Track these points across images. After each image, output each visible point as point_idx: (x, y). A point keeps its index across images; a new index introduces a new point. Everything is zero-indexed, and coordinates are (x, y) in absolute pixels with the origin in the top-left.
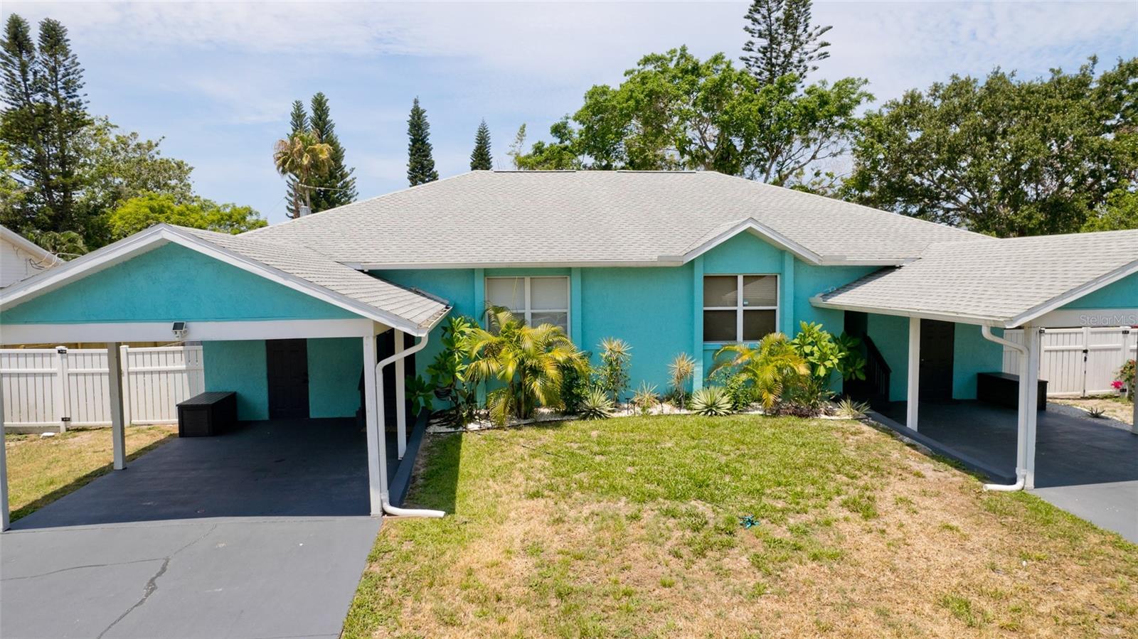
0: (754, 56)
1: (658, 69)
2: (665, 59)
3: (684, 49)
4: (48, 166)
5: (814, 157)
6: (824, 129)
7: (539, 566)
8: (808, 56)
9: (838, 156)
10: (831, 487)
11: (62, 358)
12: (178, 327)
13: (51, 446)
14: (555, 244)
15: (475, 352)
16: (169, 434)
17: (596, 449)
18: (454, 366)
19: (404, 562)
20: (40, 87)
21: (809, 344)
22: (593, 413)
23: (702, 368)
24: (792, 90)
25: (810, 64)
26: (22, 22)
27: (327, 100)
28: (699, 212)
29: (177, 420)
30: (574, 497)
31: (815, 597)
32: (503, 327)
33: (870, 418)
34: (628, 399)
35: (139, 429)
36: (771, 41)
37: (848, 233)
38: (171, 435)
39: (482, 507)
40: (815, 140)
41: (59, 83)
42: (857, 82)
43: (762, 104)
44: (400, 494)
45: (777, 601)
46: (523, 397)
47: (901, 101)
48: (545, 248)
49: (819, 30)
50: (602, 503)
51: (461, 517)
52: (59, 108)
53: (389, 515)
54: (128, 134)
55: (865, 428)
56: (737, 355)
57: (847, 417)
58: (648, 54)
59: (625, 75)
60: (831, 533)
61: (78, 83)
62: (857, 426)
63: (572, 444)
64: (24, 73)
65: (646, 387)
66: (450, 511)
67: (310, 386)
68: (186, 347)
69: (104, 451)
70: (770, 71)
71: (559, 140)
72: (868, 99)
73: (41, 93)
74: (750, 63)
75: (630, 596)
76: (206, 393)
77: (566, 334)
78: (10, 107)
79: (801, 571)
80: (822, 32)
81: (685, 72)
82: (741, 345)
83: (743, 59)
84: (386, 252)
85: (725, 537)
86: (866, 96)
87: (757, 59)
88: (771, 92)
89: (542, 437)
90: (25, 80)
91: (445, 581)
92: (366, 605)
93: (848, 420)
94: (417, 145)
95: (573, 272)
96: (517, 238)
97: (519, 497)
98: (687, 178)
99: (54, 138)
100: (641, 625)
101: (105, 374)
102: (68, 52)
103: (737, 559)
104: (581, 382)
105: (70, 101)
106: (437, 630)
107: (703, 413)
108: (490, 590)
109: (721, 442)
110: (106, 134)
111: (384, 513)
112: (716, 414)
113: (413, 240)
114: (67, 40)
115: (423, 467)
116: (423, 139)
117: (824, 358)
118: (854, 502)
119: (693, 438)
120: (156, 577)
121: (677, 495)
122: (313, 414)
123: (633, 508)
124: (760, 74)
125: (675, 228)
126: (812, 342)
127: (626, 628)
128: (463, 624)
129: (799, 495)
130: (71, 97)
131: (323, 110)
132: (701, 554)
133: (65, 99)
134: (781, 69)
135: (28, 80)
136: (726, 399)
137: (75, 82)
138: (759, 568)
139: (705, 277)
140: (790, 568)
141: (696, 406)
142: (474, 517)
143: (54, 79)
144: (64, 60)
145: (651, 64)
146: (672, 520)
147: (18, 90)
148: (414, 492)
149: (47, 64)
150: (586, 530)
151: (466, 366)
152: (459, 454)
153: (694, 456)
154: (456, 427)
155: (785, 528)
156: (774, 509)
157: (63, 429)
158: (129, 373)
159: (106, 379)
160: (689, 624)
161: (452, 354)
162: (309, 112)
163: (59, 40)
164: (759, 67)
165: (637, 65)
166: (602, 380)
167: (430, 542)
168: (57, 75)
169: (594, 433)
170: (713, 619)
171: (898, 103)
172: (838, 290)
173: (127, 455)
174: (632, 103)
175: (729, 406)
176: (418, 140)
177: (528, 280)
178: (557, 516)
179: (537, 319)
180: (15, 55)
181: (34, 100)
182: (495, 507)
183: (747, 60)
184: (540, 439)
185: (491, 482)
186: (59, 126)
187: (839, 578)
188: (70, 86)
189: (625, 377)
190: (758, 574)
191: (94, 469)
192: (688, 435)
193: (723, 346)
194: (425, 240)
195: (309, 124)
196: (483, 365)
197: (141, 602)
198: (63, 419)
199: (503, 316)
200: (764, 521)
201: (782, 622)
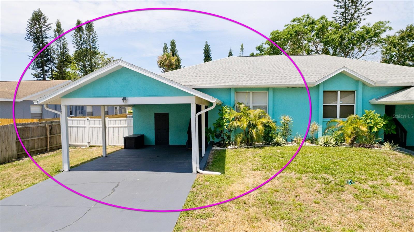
0: (338, 16)
1: (299, 23)
2: (301, 19)
3: (308, 15)
4: (87, 68)
5: (363, 55)
6: (368, 43)
7: (260, 193)
8: (362, 14)
9: (375, 54)
10: (386, 172)
11: (88, 121)
12: (124, 99)
13: (84, 150)
14: (262, 79)
15: (231, 119)
16: (121, 148)
17: (280, 155)
18: (223, 124)
19: (206, 189)
20: (85, 43)
21: (369, 119)
22: (277, 144)
23: (322, 128)
24: (354, 28)
25: (362, 18)
26: (81, 22)
27: (175, 42)
28: (320, 68)
29: (124, 144)
30: (272, 171)
31: (388, 213)
32: (242, 110)
33: (399, 150)
34: (291, 139)
35: (111, 147)
36: (346, 9)
37: (387, 74)
38: (122, 149)
39: (235, 172)
40: (364, 48)
41: (91, 41)
42: (384, 23)
43: (342, 34)
44: (203, 166)
45: (369, 212)
46: (249, 137)
47: (405, 30)
48: (259, 80)
49: (367, 3)
50: (284, 173)
51: (227, 175)
52: (90, 49)
53: (199, 173)
54: (111, 58)
55: (397, 153)
56: (338, 123)
57: (388, 149)
58: (294, 18)
59: (285, 26)
60: (390, 189)
61: (96, 41)
62: (393, 152)
63: (270, 154)
64: (81, 38)
65: (299, 135)
66: (223, 173)
67: (170, 133)
68: (127, 118)
69: (100, 152)
70: (345, 22)
71: (260, 52)
72: (389, 29)
73: (85, 45)
74: (336, 19)
75: (301, 206)
76: (134, 134)
77: (266, 112)
78: (76, 49)
79: (378, 202)
80: (368, 4)
81: (309, 24)
82: (339, 119)
83: (333, 18)
84: (198, 82)
85: (340, 187)
86: (389, 28)
87: (339, 17)
88: (345, 29)
89: (257, 151)
90: (81, 41)
91: (222, 196)
92: (192, 201)
93: (389, 150)
94: (207, 58)
95: (269, 89)
96: (247, 77)
97: (250, 170)
98: (314, 57)
99: (89, 59)
100: (307, 216)
101: (101, 127)
102: (93, 31)
103: (347, 195)
104: (272, 132)
105: (94, 46)
106: (220, 212)
107: (323, 146)
108: (241, 200)
109: (333, 155)
110: (104, 57)
111: (198, 172)
112: (328, 146)
113: (208, 78)
114: (93, 27)
115: (212, 159)
116: (209, 56)
117: (376, 124)
118: (399, 178)
119: (320, 153)
120: (115, 188)
121: (317, 172)
122: (171, 143)
123: (298, 175)
124: (341, 23)
125: (311, 73)
126: (371, 118)
127: (301, 217)
128: (230, 211)
129: (371, 174)
130: (94, 45)
131: (174, 46)
132: (331, 192)
133: (92, 46)
134: (350, 21)
135: (82, 40)
136: (332, 140)
137: (95, 40)
138: (358, 200)
139: (324, 92)
140: (373, 200)
141: (320, 143)
142: (232, 175)
143: (89, 40)
144: (92, 33)
145: (296, 21)
146: (315, 180)
147: (79, 44)
148: (209, 167)
149: (87, 35)
150: (279, 182)
151: (228, 124)
152: (225, 155)
153: (322, 159)
154: (224, 147)
155: (367, 185)
156: (361, 179)
157: (88, 146)
158: (108, 127)
159: (101, 129)
160: (329, 218)
161: (222, 119)
162: (169, 47)
163: (91, 27)
164: (340, 20)
165: (290, 22)
166: (280, 132)
167: (216, 183)
168: (90, 38)
169: (278, 151)
170: (340, 217)
171: (403, 31)
172: (382, 97)
173: (107, 153)
174: (289, 36)
175: (334, 143)
176: (207, 56)
177: (251, 93)
178: (266, 177)
179: (254, 108)
180: (78, 33)
181: (83, 47)
182: (241, 172)
183: (335, 18)
184: (257, 152)
185: (238, 165)
186: (90, 55)
187: (399, 206)
188: (94, 42)
189: (290, 130)
190: (358, 202)
191: (97, 156)
192: (318, 152)
193: (331, 120)
194: (212, 78)
195: (169, 50)
196: (235, 123)
197: (110, 195)
198: (88, 143)
199: (242, 106)
200: (357, 183)
201: (373, 221)
